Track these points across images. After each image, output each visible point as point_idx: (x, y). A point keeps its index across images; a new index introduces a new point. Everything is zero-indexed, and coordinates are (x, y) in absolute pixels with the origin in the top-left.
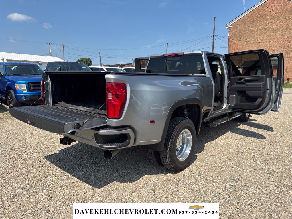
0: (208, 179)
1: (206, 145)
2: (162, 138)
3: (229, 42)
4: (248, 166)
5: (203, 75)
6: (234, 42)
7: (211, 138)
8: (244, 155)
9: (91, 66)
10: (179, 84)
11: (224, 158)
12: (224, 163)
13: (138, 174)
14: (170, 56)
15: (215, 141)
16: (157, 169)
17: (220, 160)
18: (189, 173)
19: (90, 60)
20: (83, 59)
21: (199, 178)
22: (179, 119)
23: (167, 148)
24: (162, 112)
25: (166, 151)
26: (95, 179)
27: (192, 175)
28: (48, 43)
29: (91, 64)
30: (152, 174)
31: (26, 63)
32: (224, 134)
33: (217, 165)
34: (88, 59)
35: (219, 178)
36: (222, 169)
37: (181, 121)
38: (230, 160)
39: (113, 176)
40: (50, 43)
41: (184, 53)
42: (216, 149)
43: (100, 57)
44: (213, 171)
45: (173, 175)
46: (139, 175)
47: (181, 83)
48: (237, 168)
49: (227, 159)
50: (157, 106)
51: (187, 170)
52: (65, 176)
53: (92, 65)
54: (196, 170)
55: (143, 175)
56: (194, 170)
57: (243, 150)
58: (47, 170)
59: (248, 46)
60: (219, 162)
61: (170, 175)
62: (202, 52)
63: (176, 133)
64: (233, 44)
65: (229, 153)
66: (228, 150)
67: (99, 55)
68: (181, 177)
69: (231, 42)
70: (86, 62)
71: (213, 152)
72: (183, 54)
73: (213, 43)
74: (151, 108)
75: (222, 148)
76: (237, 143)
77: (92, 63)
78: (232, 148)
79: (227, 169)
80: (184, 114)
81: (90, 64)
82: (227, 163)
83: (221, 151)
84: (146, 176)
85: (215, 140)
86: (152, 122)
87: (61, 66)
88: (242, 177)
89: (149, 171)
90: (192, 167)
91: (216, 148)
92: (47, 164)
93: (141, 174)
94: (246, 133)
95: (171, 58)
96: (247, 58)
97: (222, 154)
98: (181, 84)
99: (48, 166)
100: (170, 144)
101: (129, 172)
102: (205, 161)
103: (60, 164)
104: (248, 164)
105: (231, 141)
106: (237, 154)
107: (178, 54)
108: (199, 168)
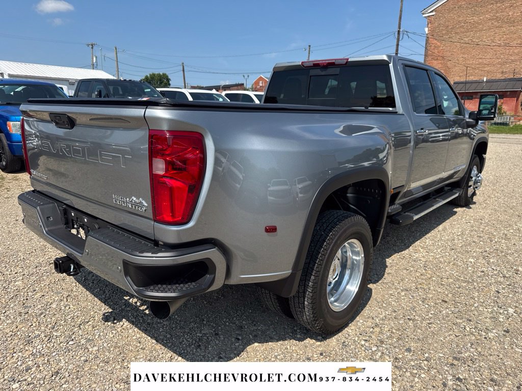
0: (401, 356)
1: (389, 261)
2: (295, 267)
3: (426, 44)
4: (488, 320)
5: (391, 109)
6: (436, 44)
7: (398, 244)
8: (475, 288)
9: (168, 88)
10: (337, 131)
11: (431, 296)
12: (432, 312)
13: (239, 339)
14: (316, 65)
15: (406, 252)
16: (281, 325)
17: (423, 302)
18: (356, 339)
19: (167, 76)
20: (154, 75)
21: (380, 354)
22: (336, 215)
23: (306, 286)
24: (297, 195)
25: (304, 293)
26: (138, 351)
27: (362, 346)
28: (88, 45)
29: (169, 84)
30: (271, 339)
31: (33, 80)
32: (426, 234)
33: (417, 318)
34: (164, 75)
35: (427, 355)
36: (430, 328)
37: (340, 221)
38: (446, 302)
39: (181, 343)
40: (92, 45)
41: (348, 59)
42: (411, 271)
43: (183, 71)
44: (409, 334)
45: (319, 343)
46: (240, 341)
47: (341, 128)
48: (465, 326)
49: (438, 299)
50: (285, 183)
51: (350, 330)
52: (71, 343)
53: (171, 86)
54: (371, 330)
55: (249, 343)
56: (367, 329)
57: (472, 276)
58: (34, 325)
59: (464, 53)
60: (422, 308)
61: (311, 345)
62: (389, 57)
63: (328, 252)
64: (434, 49)
65: (442, 284)
66: (438, 276)
67: (182, 67)
68: (338, 350)
69: (431, 44)
70: (160, 80)
71: (407, 280)
72: (346, 61)
73: (398, 45)
74: (270, 187)
75: (425, 270)
76: (455, 257)
77: (170, 82)
78: (446, 271)
79: (440, 329)
80: (346, 198)
81: (167, 85)
82: (440, 312)
83: (422, 279)
84: (256, 344)
85: (407, 250)
86: (271, 230)
87: (102, 87)
88: (480, 353)
89: (263, 332)
90: (361, 321)
91: (412, 269)
92: (39, 306)
93: (245, 341)
94: (472, 234)
95: (319, 70)
96: (460, 77)
97: (427, 285)
98: (341, 132)
99: (40, 312)
100: (313, 277)
101: (217, 334)
102: (390, 304)
103: (67, 308)
104: (489, 316)
105: (441, 251)
106: (459, 288)
107: (334, 61)
108: (377, 325)
